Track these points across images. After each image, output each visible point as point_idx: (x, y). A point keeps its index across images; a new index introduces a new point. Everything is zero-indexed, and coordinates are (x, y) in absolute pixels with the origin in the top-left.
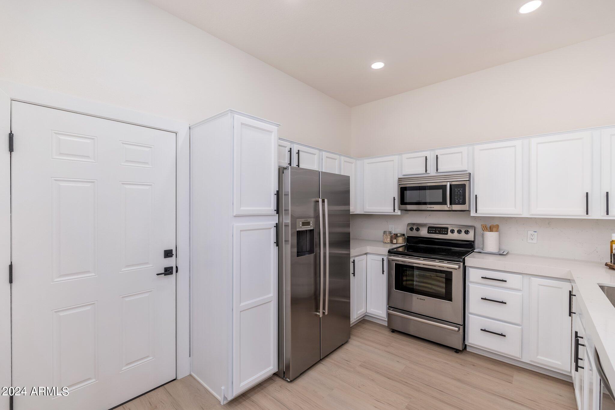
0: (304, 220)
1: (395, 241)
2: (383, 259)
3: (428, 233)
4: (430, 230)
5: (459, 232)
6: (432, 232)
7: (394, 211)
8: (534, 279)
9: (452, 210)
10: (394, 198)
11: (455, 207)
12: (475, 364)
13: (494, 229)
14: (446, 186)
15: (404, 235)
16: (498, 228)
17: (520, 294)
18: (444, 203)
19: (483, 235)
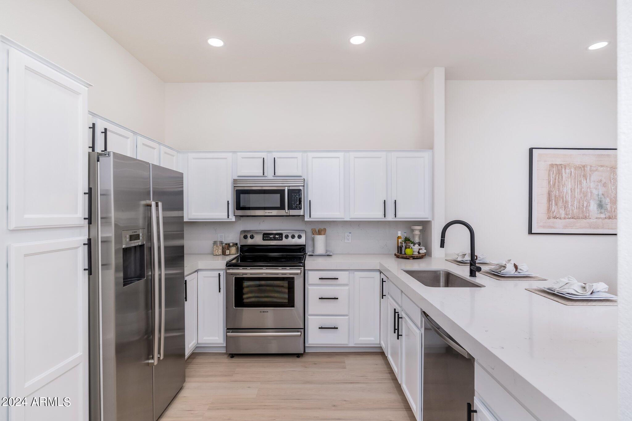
0: (133, 232)
1: (228, 252)
2: (219, 274)
3: (264, 240)
4: (265, 237)
5: (293, 237)
6: (267, 238)
7: (228, 217)
8: (356, 273)
9: (289, 215)
10: (228, 201)
11: (293, 212)
12: (316, 363)
13: (322, 232)
14: (284, 190)
15: (237, 244)
16: (326, 231)
17: (347, 288)
18: (282, 207)
19: (313, 240)
